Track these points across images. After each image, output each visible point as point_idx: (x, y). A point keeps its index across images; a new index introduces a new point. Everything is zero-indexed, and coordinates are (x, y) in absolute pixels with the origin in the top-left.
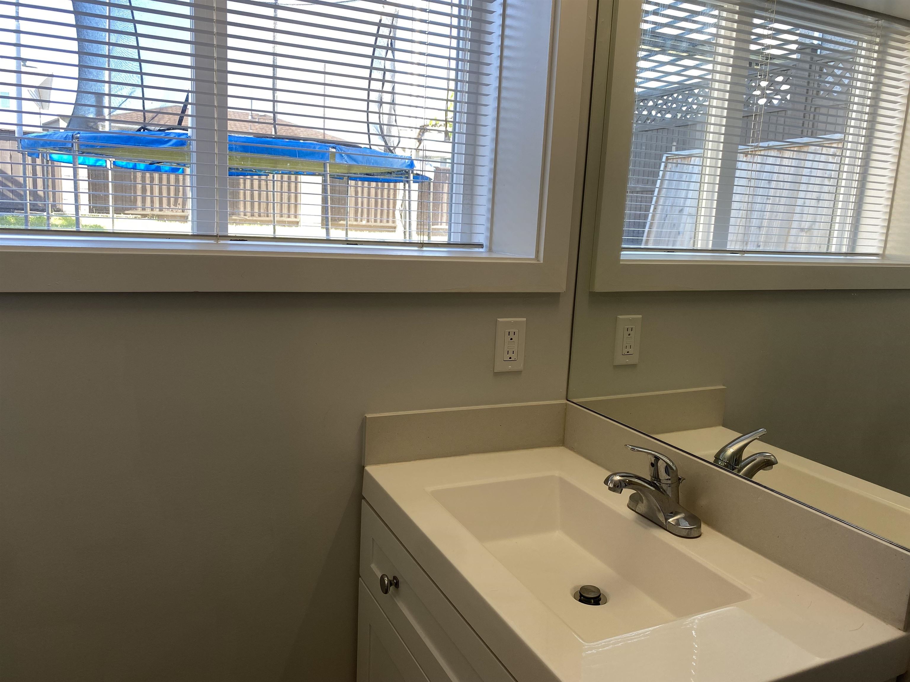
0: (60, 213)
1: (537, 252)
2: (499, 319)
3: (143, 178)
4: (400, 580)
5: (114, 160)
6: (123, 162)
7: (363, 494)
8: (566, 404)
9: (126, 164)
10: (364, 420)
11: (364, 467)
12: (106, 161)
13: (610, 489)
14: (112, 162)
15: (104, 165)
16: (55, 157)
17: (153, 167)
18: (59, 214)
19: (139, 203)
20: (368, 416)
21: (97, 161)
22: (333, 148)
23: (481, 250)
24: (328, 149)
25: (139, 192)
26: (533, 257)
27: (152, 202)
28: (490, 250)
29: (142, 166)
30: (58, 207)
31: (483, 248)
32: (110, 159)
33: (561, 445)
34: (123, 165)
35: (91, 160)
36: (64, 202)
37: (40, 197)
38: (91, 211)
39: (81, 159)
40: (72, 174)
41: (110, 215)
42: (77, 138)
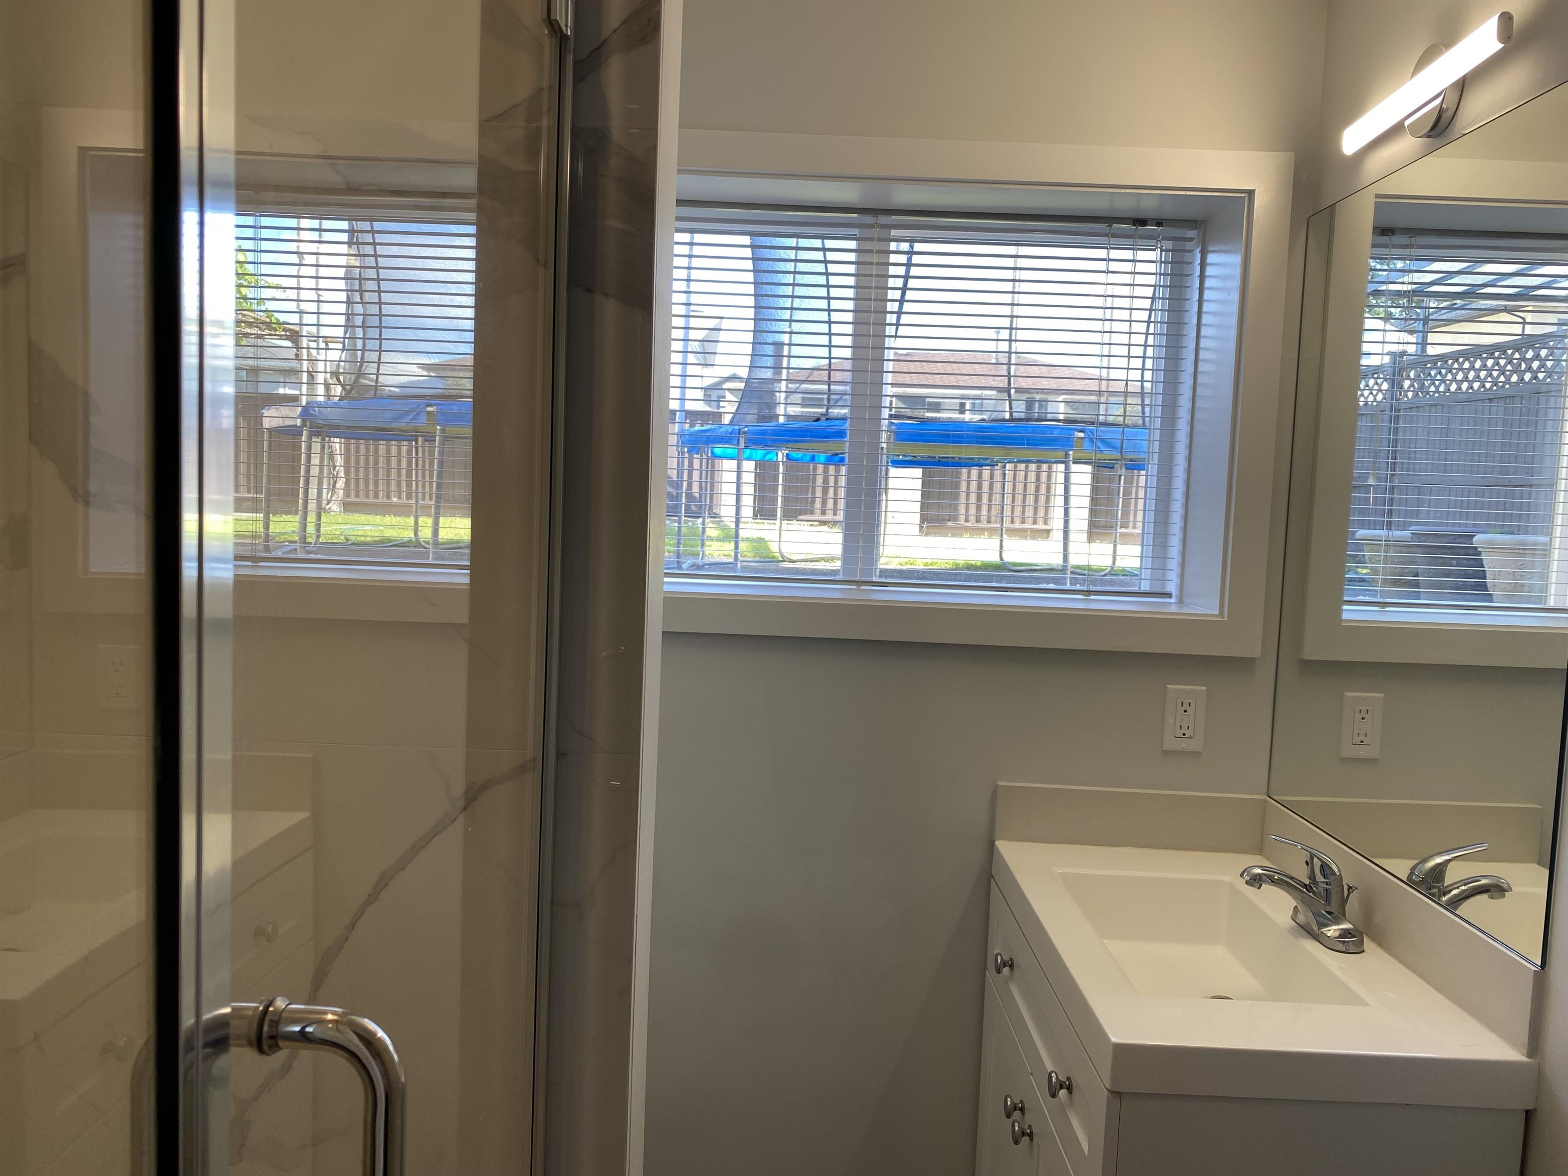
0: (717, 519)
1: (1222, 606)
2: (1168, 686)
3: (826, 471)
4: (1015, 963)
5: (787, 452)
6: (798, 454)
7: (993, 873)
8: (1265, 801)
9: (802, 457)
10: (996, 789)
11: (994, 842)
12: (777, 455)
13: (1247, 882)
14: (785, 454)
15: (775, 459)
16: (718, 451)
17: (836, 458)
18: (716, 521)
19: (818, 504)
20: (1000, 783)
21: (765, 455)
22: (1081, 431)
23: (1168, 600)
24: (1072, 433)
25: (819, 493)
26: (1217, 613)
27: (835, 503)
28: (1180, 601)
29: (822, 458)
30: (714, 511)
31: (1171, 597)
32: (783, 451)
33: (1258, 853)
34: (798, 458)
35: (759, 454)
36: (723, 503)
37: (695, 498)
38: (755, 516)
39: (747, 452)
40: (736, 467)
41: (778, 521)
42: (745, 433)
